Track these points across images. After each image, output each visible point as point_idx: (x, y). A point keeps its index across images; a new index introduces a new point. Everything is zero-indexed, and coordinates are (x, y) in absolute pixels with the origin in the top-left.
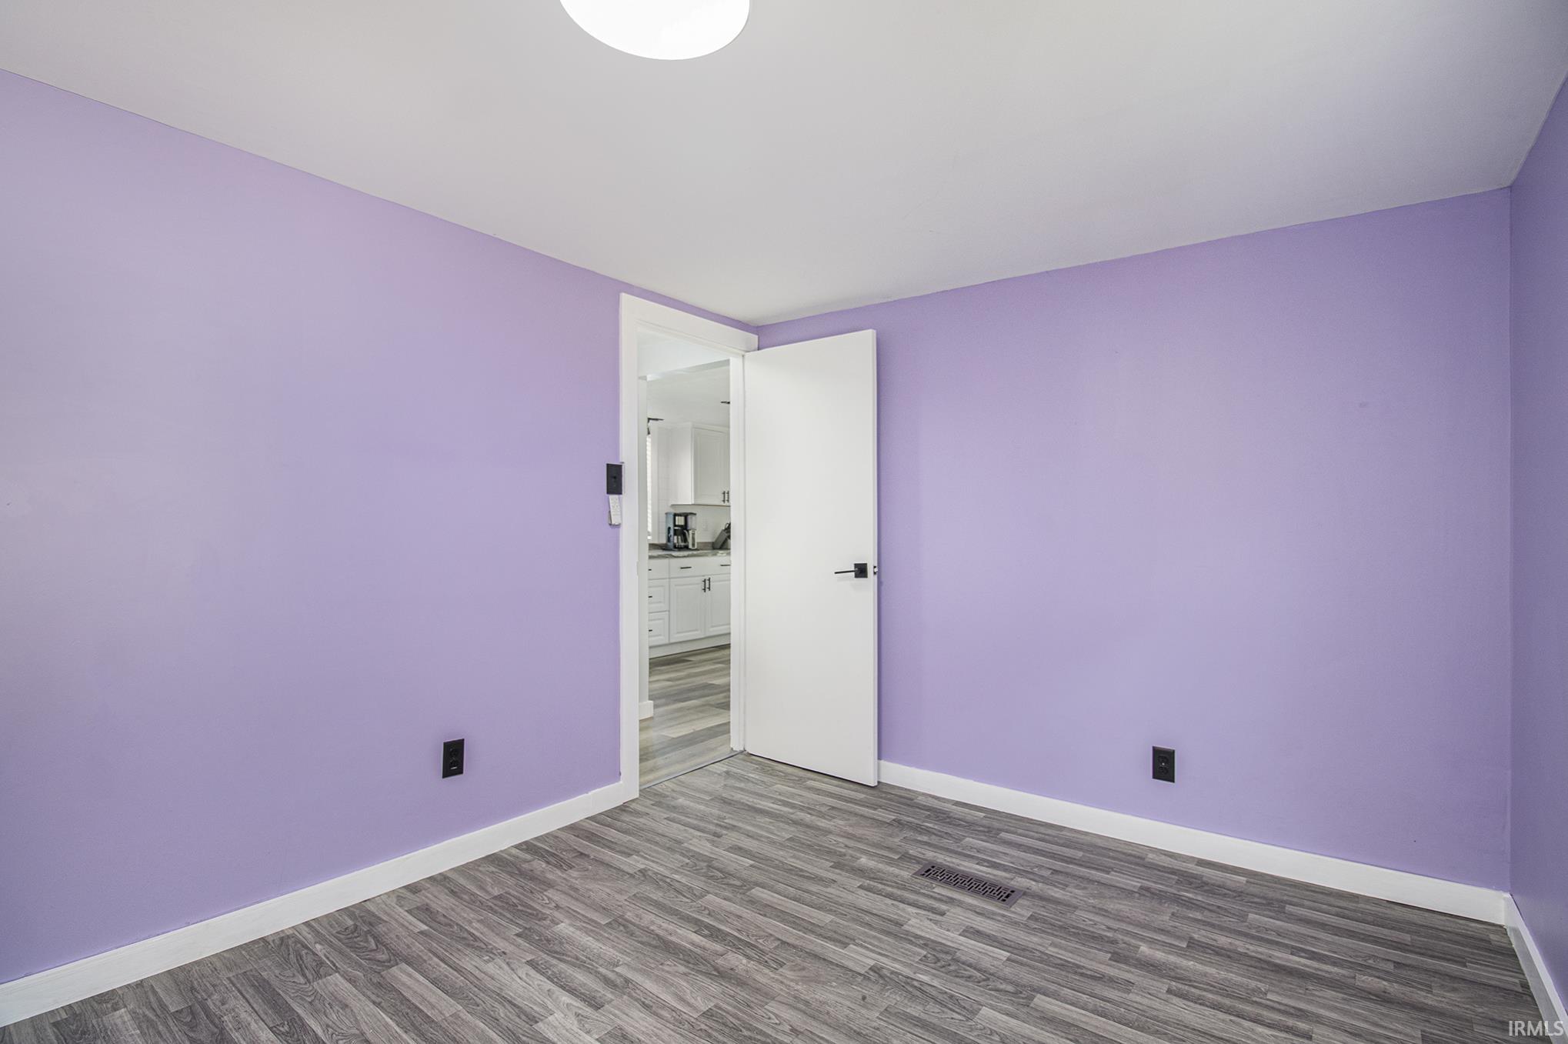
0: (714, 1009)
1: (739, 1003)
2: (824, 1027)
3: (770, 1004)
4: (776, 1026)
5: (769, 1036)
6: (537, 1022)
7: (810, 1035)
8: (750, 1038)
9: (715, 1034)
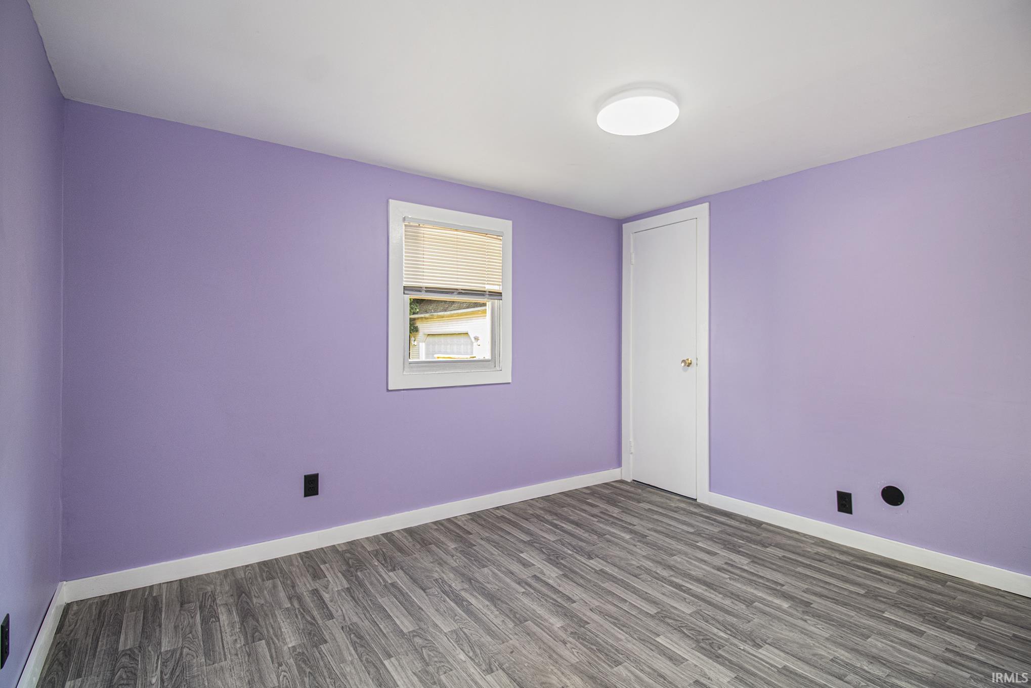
0: (614, 666)
1: (596, 667)
2: (546, 641)
3: (575, 662)
4: (575, 647)
5: (581, 643)
6: (735, 677)
7: (556, 639)
8: (592, 644)
9: (613, 651)
